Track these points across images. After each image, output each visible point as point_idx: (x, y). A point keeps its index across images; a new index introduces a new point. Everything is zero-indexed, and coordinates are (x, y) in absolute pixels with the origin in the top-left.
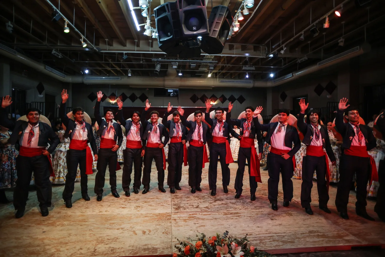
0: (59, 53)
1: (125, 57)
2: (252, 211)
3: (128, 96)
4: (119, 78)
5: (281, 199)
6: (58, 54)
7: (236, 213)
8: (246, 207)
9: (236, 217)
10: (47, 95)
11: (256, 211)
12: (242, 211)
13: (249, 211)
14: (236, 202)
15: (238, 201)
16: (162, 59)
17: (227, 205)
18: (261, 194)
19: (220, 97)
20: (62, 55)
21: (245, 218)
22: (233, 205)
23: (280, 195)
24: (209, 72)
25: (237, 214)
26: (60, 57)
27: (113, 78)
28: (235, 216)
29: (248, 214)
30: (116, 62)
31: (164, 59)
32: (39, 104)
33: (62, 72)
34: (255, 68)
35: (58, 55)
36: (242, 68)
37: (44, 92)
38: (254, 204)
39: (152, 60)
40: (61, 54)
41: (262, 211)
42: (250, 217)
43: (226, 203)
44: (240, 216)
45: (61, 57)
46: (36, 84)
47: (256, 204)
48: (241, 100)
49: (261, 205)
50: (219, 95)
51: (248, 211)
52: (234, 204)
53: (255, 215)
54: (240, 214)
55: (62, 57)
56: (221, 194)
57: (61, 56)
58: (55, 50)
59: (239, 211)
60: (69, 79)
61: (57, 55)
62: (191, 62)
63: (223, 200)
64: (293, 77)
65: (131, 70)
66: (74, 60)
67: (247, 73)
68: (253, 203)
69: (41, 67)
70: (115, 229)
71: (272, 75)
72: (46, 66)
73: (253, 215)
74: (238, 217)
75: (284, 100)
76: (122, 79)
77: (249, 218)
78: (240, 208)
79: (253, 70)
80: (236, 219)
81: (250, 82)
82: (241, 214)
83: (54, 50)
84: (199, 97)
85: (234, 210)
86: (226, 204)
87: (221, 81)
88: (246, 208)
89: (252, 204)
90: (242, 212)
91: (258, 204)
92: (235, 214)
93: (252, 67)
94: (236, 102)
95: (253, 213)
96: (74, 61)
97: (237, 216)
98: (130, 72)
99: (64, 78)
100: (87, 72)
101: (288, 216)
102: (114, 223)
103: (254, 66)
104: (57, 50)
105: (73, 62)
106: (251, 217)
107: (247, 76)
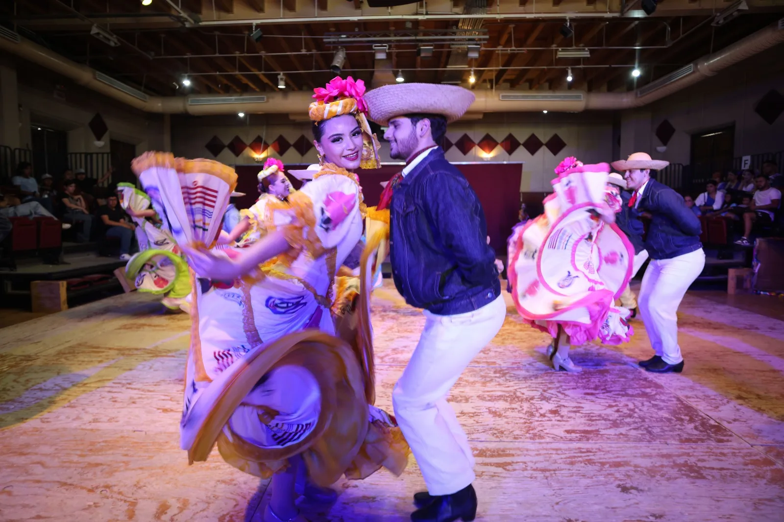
0: (112, 36)
1: (255, 34)
2: (555, 446)
3: (292, 141)
4: (263, 99)
5: (656, 405)
6: (107, 36)
7: (498, 450)
8: (535, 431)
9: (493, 469)
10: (114, 143)
11: (570, 449)
12: (520, 445)
13: (545, 446)
14: (506, 410)
15: (514, 406)
16: (348, 37)
17: (476, 418)
18: (592, 386)
19: (503, 142)
20: (119, 40)
21: (526, 473)
22: (497, 418)
23: (654, 393)
24: (470, 70)
25: (499, 455)
26: (112, 44)
27: (250, 99)
28: (491, 464)
29: (541, 458)
30: (246, 55)
31: (354, 37)
32: (83, 156)
33: (140, 90)
34: (591, 53)
35: (109, 40)
36: (556, 54)
37: (106, 137)
38: (565, 419)
39: (325, 40)
40: (115, 36)
41: (588, 451)
42: (544, 470)
43: (473, 411)
44: (509, 464)
45: (116, 43)
46: (88, 117)
47: (572, 422)
48: (556, 146)
49: (589, 425)
50: (499, 134)
51: (541, 446)
52: (500, 416)
53: (565, 463)
54: (513, 455)
55: (119, 44)
56: (466, 381)
57: (116, 41)
58: (98, 27)
59: (511, 445)
60: (157, 105)
61: (105, 37)
62: (422, 41)
63: (467, 400)
64: (697, 75)
65: (284, 74)
66: (153, 53)
67: (570, 71)
68: (562, 416)
69: (86, 76)
70: (82, 488)
71: (636, 73)
72: (98, 72)
73: (555, 462)
74: (500, 470)
75: (665, 143)
76: (271, 100)
77: (540, 475)
78: (516, 433)
79: (585, 60)
80: (493, 476)
81: (579, 97)
82: (515, 459)
83: (95, 25)
84: (454, 141)
85: (494, 439)
86: (475, 414)
87: (503, 97)
88: (535, 435)
89: (559, 418)
90: (519, 449)
91: (579, 421)
92: (492, 456)
93: (584, 50)
94: (544, 153)
95: (554, 457)
96: (151, 56)
97: (498, 465)
98: (282, 79)
99: (145, 101)
100: (187, 83)
101: (688, 476)
102: (97, 465)
103: (586, 49)
104: (102, 27)
105: (151, 58)
106: (548, 474)
107: (570, 79)
